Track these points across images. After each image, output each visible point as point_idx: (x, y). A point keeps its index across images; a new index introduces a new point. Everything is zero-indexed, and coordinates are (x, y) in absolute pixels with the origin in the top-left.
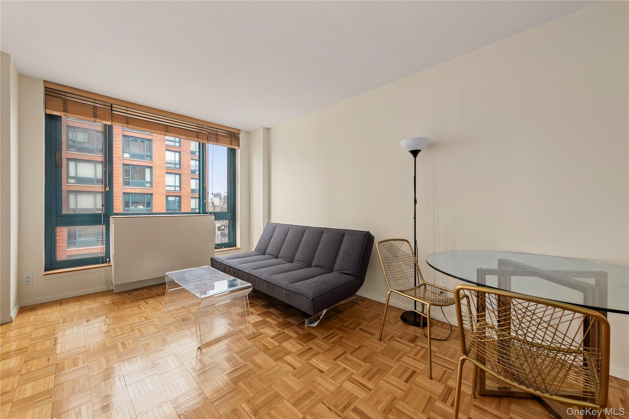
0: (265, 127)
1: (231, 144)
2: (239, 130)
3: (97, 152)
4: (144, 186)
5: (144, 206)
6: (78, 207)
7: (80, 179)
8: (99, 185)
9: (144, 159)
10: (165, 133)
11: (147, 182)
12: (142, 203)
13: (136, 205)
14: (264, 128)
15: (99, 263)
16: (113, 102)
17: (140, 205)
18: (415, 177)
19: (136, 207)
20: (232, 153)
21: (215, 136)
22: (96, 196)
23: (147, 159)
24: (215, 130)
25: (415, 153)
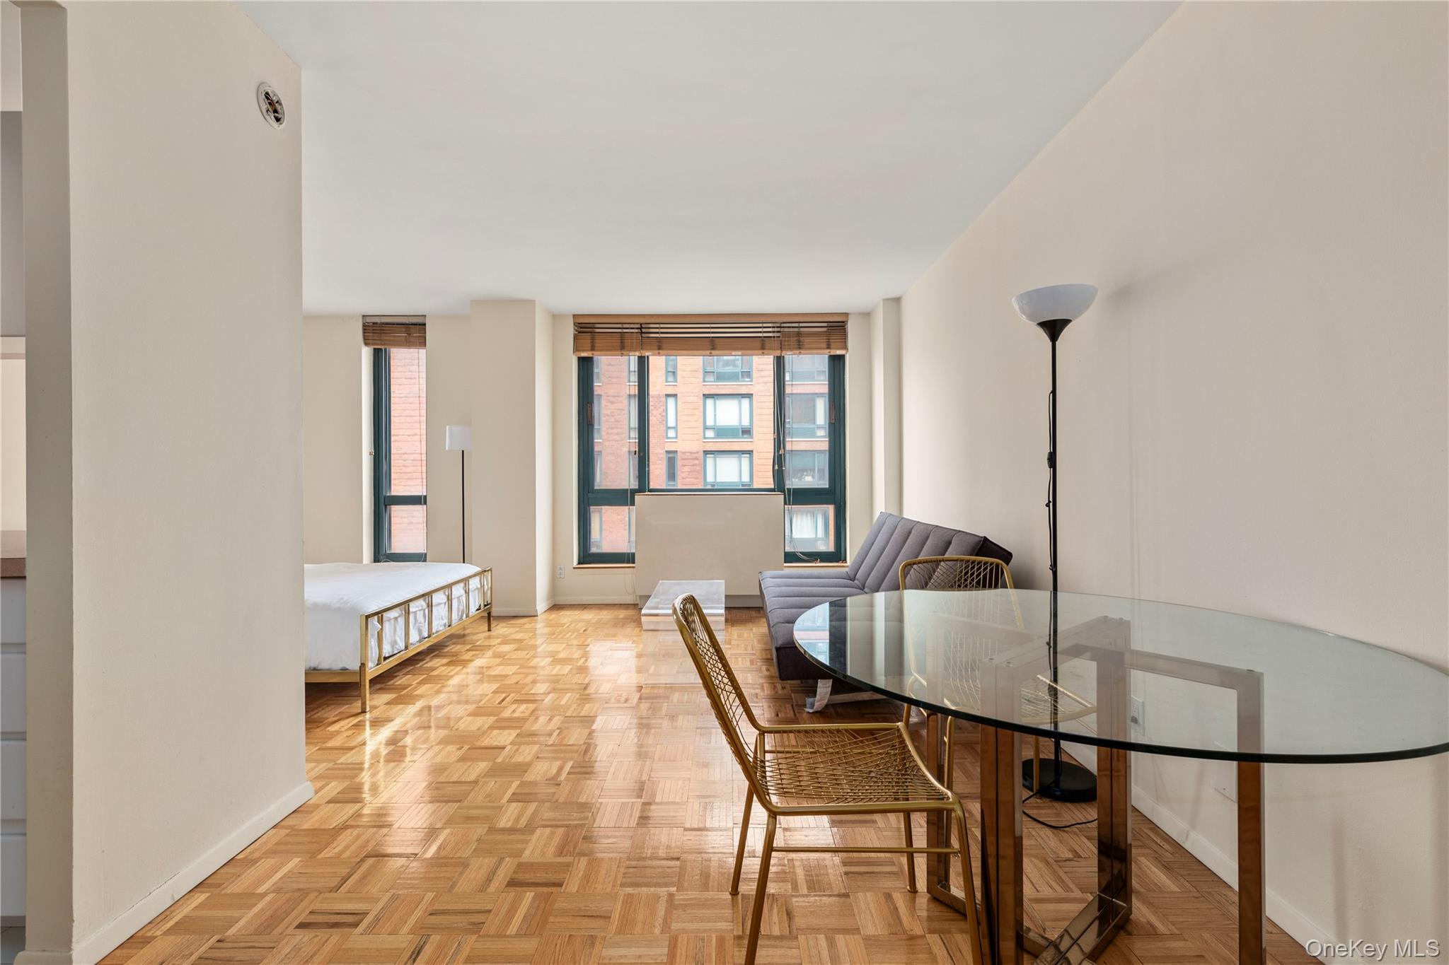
0: (888, 297)
1: (829, 347)
2: (846, 314)
3: (743, 376)
4: (814, 435)
5: (813, 477)
6: (718, 481)
7: (721, 429)
8: (745, 438)
9: (813, 379)
10: (709, 352)
11: (819, 427)
12: (810, 470)
13: (801, 476)
14: (884, 300)
15: (623, 562)
16: (642, 320)
17: (807, 475)
18: (1054, 392)
19: (800, 479)
20: (837, 363)
21: (795, 338)
22: (740, 459)
23: (819, 378)
24: (797, 325)
25: (1054, 328)
